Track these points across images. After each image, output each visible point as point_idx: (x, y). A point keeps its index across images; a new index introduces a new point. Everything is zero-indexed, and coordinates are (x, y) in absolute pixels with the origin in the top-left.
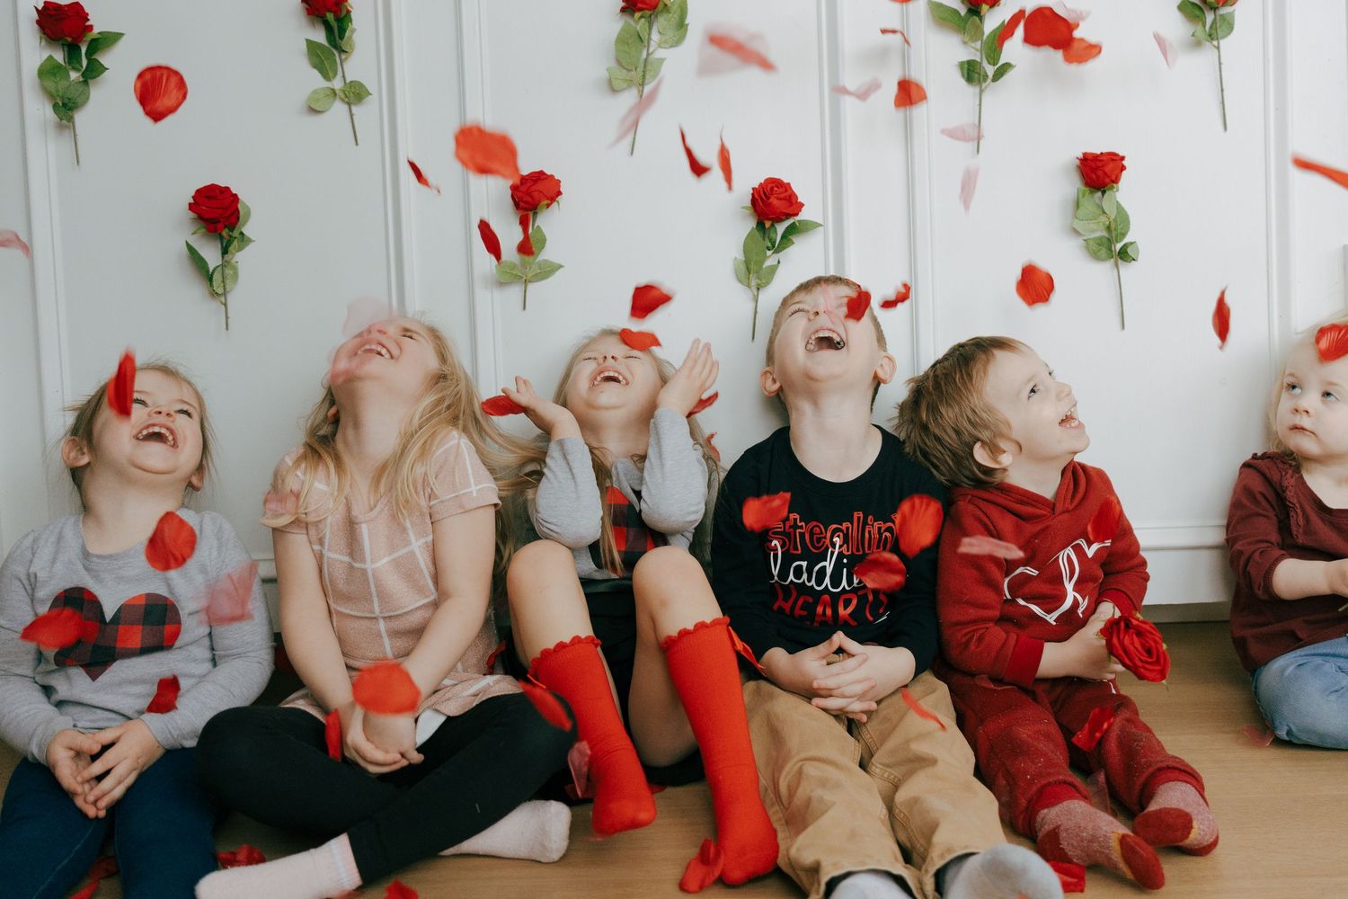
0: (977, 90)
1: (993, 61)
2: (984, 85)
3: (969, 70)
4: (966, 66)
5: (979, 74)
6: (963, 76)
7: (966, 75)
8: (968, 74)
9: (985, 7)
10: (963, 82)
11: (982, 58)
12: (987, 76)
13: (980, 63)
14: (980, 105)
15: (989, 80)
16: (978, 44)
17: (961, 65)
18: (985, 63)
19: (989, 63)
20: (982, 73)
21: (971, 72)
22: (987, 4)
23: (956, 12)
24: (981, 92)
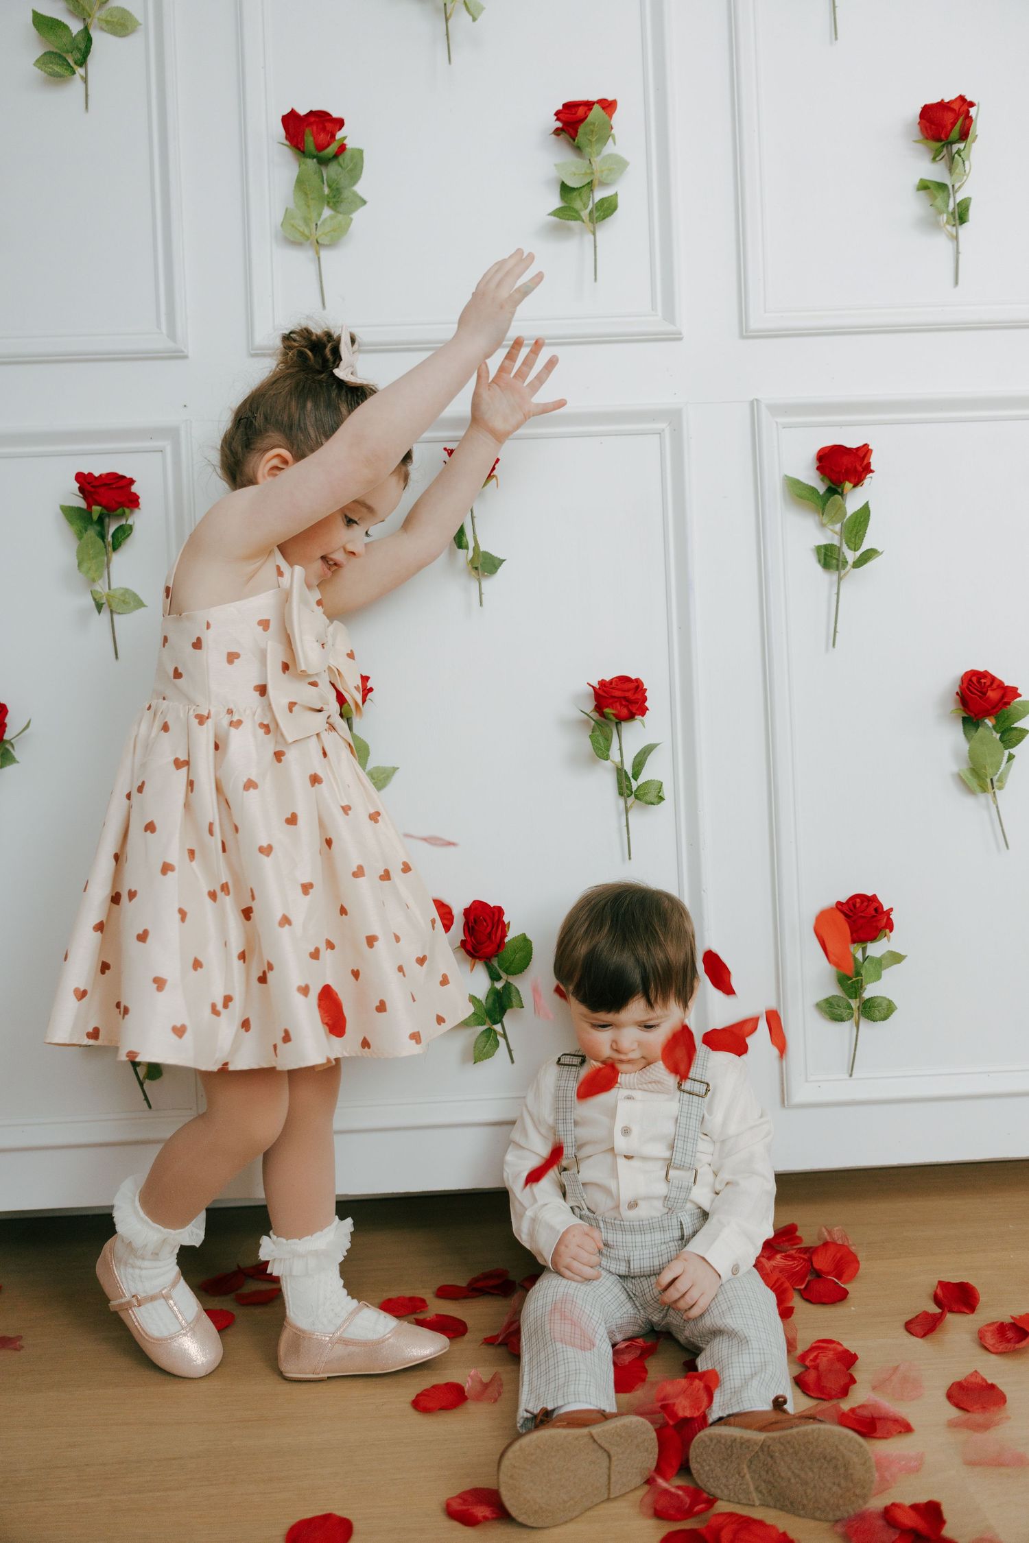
0: (835, 577)
1: (855, 545)
2: (843, 572)
3: (826, 555)
4: (823, 551)
5: (838, 560)
6: (819, 561)
7: (823, 561)
8: (825, 559)
9: (848, 485)
10: (819, 568)
11: (841, 540)
12: (847, 562)
13: (839, 548)
14: (838, 594)
15: (849, 567)
16: (838, 527)
17: (818, 549)
18: (845, 549)
19: (849, 548)
20: (841, 558)
21: (828, 558)
22: (850, 482)
23: (813, 490)
24: (840, 579)
